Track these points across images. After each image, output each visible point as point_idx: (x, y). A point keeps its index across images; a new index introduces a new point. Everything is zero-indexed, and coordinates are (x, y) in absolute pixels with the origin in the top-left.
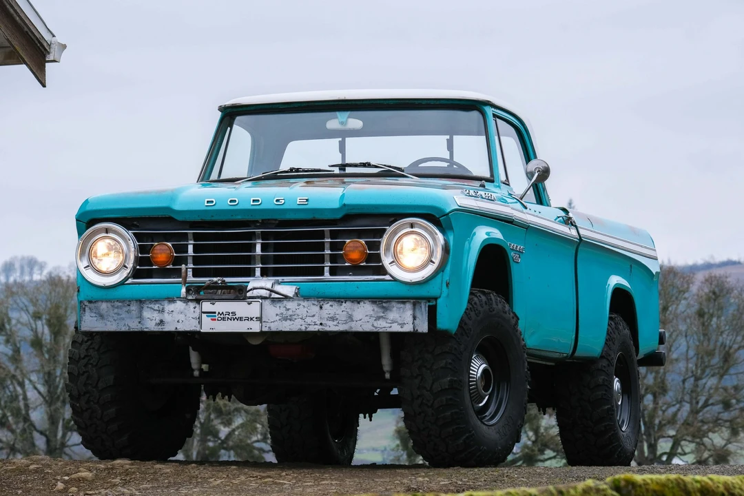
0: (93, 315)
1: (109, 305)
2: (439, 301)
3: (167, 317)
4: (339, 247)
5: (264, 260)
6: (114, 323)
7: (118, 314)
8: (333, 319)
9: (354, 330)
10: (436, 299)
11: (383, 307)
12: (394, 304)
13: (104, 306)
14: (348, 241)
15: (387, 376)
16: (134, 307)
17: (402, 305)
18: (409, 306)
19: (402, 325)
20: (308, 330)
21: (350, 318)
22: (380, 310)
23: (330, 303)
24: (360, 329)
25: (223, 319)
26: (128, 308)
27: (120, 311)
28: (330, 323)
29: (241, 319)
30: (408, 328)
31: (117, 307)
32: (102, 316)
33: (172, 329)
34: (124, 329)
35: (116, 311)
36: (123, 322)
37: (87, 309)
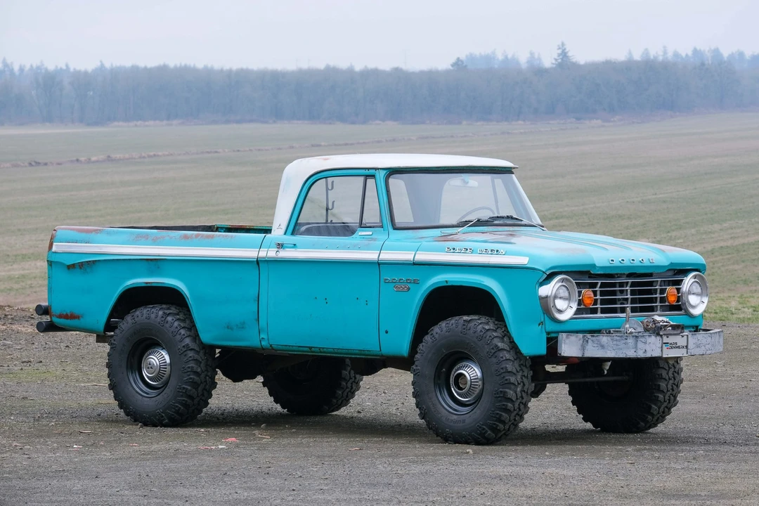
0: (596, 345)
1: (609, 338)
3: (647, 347)
4: (663, 291)
5: (633, 301)
6: (613, 352)
7: (617, 345)
13: (604, 339)
14: (668, 288)
15: (606, 372)
16: (631, 341)
25: (672, 348)
26: (624, 341)
27: (618, 343)
31: (616, 340)
32: (603, 347)
33: (650, 356)
34: (621, 356)
35: (615, 343)
36: (621, 351)
37: (589, 341)
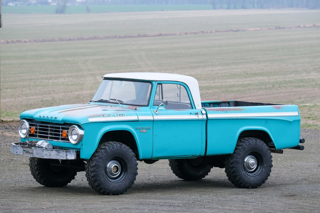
2: (81, 150)
3: (17, 151)
8: (46, 155)
9: (51, 158)
10: (80, 149)
11: (58, 152)
12: (61, 151)
14: (64, 130)
17: (63, 152)
18: (65, 152)
19: (63, 157)
20: (41, 158)
21: (50, 155)
22: (57, 153)
23: (45, 150)
24: (53, 158)
25: (27, 153)
28: (45, 156)
29: (30, 153)
30: (65, 158)
33: (19, 154)
